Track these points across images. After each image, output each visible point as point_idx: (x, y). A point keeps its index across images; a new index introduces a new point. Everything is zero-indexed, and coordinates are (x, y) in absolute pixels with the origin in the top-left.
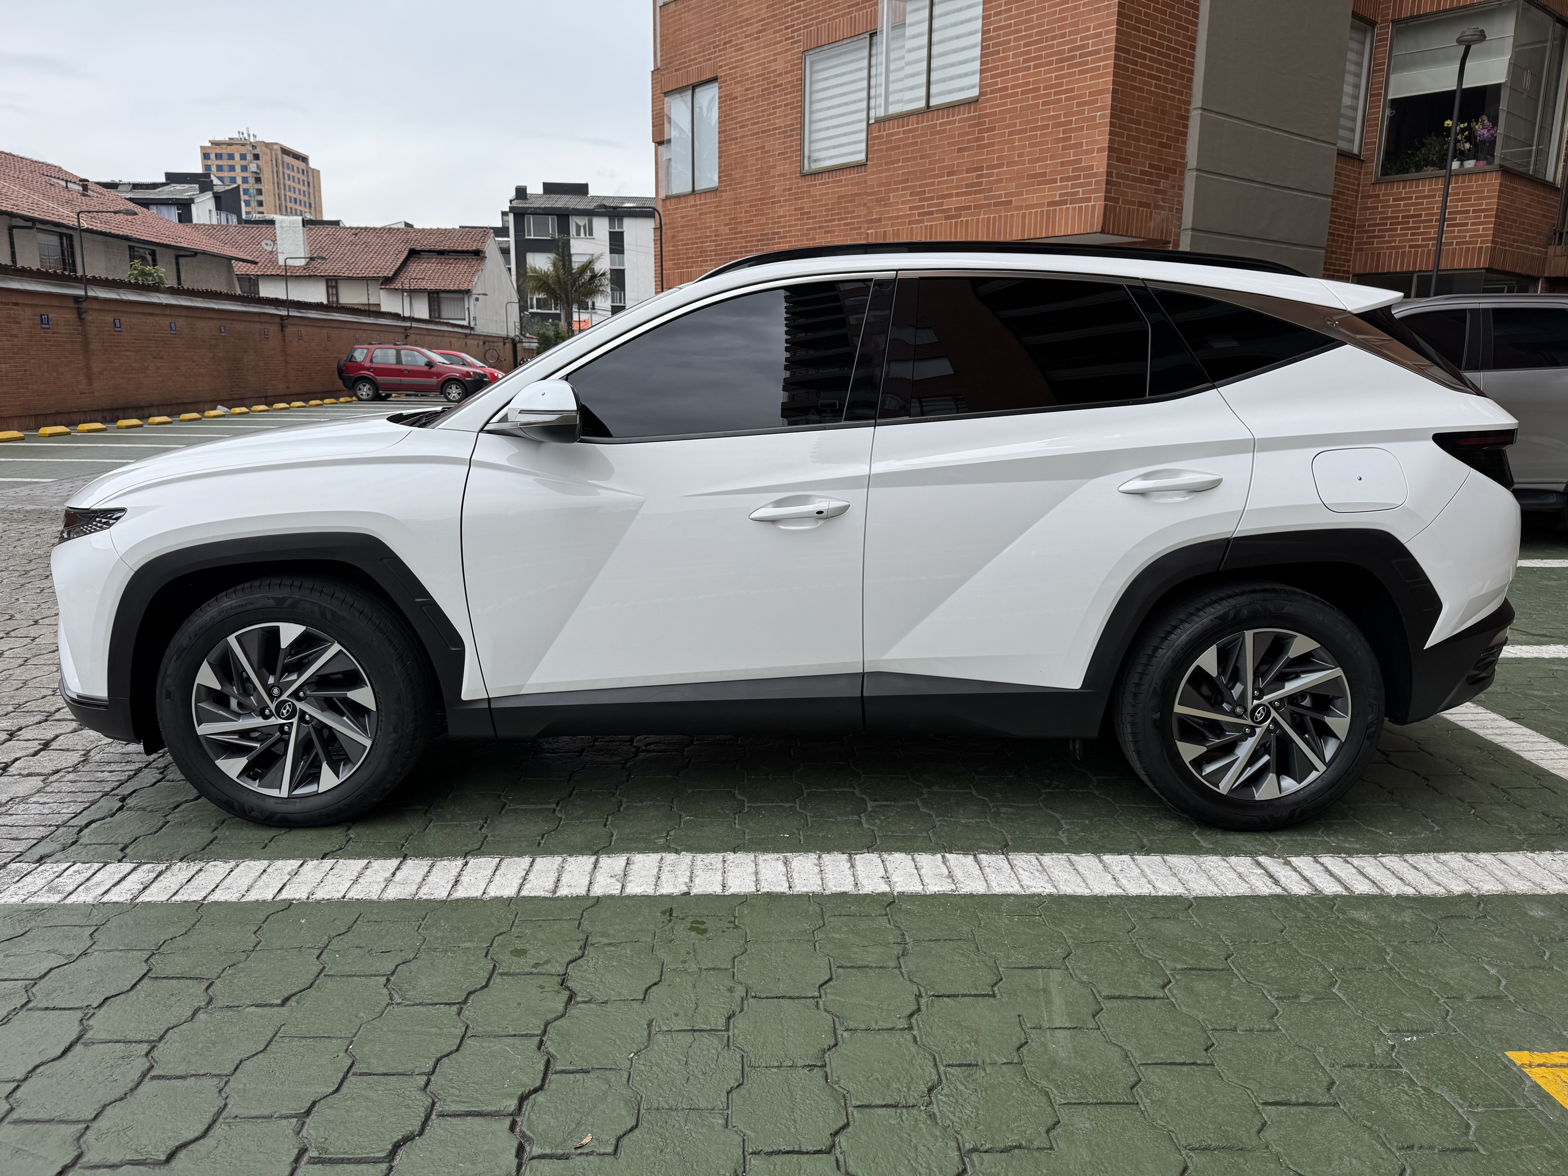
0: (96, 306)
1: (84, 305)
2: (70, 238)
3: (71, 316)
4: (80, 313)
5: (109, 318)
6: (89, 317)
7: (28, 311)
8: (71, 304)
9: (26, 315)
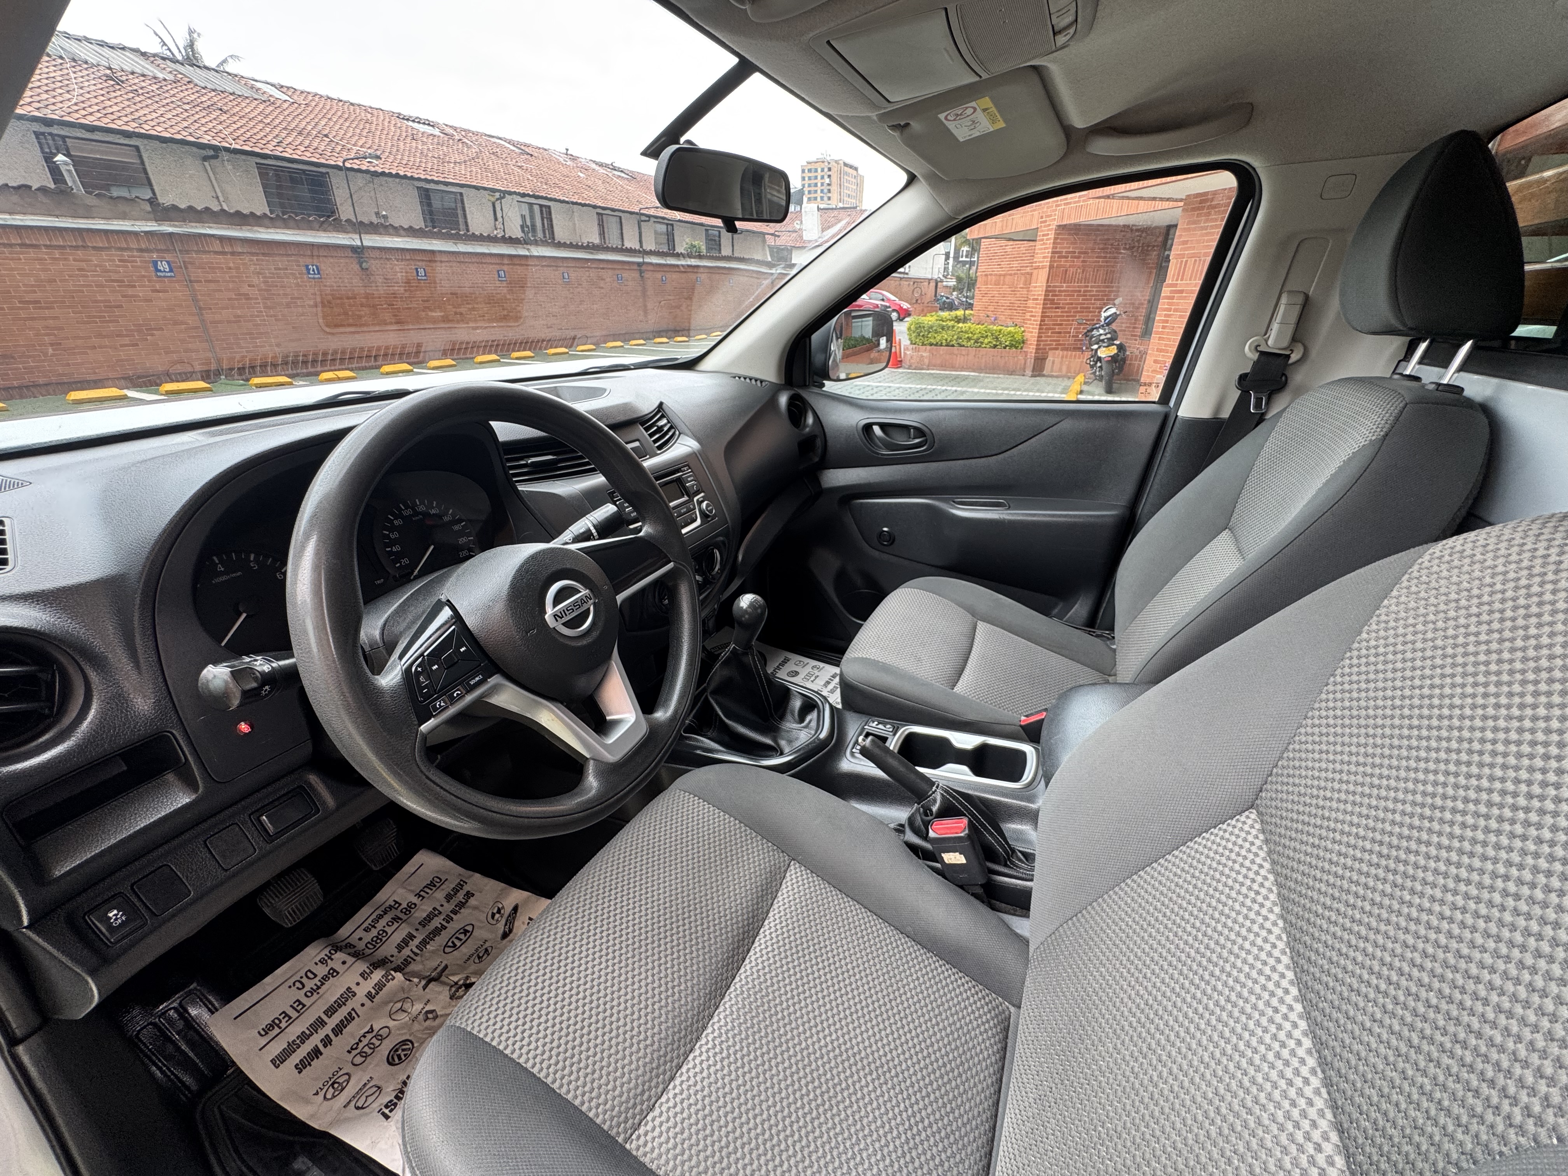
0: (651, 268)
1: (644, 268)
2: (672, 225)
3: (636, 275)
4: (641, 272)
5: (659, 275)
6: (647, 275)
7: (610, 272)
8: (636, 267)
9: (608, 275)
